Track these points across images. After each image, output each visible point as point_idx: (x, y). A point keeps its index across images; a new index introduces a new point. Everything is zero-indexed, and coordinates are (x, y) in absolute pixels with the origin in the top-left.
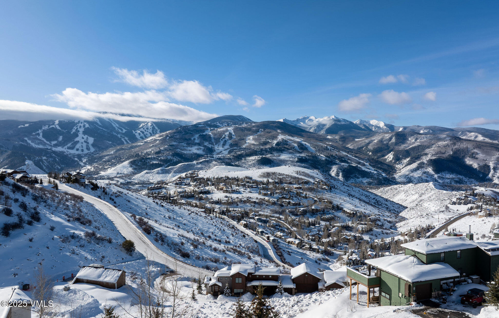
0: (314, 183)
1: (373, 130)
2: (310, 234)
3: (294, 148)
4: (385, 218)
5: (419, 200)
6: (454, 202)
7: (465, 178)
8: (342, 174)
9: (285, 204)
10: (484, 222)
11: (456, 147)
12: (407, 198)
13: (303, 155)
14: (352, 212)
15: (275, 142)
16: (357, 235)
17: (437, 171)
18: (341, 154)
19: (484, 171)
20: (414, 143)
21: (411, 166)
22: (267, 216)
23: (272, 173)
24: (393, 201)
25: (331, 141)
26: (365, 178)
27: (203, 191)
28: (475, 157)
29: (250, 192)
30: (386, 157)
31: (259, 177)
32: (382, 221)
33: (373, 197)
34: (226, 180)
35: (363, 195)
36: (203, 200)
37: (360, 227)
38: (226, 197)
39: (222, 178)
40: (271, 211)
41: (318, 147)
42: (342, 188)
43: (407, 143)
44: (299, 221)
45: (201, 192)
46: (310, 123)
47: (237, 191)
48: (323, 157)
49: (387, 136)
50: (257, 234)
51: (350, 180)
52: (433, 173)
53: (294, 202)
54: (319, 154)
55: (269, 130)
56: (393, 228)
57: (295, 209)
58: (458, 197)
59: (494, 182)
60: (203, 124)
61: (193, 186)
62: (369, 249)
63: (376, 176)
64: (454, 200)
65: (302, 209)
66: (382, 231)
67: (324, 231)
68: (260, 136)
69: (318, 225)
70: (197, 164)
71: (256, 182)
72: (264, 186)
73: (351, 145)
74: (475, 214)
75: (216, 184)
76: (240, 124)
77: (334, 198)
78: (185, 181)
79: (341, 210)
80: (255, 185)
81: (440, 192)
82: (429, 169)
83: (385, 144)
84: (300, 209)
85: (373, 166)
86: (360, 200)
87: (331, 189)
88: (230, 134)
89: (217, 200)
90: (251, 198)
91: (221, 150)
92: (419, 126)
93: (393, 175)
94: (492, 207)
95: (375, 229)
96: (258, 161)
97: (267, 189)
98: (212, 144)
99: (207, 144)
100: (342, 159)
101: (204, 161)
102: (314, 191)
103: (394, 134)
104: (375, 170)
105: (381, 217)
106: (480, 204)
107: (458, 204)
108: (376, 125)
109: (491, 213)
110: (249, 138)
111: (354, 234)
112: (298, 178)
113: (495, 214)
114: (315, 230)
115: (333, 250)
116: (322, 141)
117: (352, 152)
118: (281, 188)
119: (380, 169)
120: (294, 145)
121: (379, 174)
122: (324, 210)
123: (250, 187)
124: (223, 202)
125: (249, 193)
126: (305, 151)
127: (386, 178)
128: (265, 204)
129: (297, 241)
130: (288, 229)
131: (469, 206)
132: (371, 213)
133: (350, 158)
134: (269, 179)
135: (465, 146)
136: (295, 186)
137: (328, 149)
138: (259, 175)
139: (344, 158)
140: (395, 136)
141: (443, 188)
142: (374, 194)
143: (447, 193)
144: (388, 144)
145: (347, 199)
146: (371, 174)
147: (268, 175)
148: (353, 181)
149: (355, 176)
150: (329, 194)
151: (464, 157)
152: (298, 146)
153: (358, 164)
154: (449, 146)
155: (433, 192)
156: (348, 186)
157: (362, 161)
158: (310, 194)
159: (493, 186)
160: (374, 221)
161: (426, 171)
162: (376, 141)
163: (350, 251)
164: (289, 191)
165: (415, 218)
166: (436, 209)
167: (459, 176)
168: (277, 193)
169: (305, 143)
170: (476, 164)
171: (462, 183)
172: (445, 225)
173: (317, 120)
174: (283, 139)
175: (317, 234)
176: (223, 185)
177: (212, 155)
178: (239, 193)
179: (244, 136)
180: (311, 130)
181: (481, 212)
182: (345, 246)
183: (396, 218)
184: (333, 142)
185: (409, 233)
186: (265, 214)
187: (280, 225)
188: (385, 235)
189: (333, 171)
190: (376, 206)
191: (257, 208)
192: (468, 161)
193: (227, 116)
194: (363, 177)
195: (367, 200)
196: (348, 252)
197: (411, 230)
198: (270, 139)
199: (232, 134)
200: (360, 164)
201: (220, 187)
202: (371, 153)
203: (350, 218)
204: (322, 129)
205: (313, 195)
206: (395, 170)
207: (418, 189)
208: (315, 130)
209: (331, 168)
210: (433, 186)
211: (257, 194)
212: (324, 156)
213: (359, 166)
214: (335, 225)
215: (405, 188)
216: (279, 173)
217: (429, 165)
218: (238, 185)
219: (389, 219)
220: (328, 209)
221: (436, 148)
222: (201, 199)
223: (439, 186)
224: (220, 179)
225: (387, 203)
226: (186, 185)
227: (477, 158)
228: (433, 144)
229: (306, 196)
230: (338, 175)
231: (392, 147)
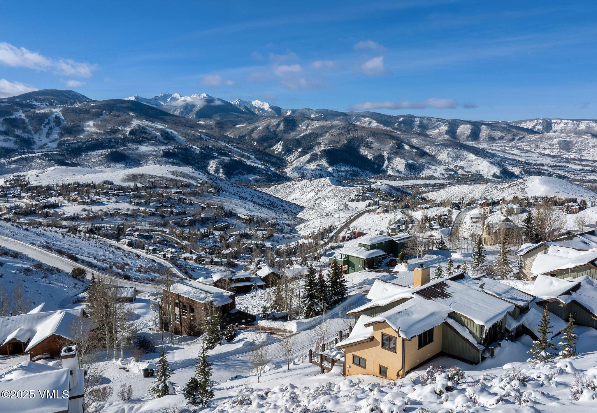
0: (197, 186)
1: (256, 113)
2: (206, 247)
3: (156, 137)
4: (284, 222)
5: (315, 198)
6: (352, 199)
7: (360, 171)
8: (223, 170)
9: (166, 214)
10: (382, 218)
11: (351, 135)
12: (302, 197)
13: (170, 147)
14: (248, 218)
15: (128, 129)
16: (259, 242)
17: (331, 163)
18: (219, 145)
19: (379, 162)
20: (305, 130)
21: (304, 157)
22: (147, 231)
23: (140, 175)
24: (289, 202)
25: (205, 127)
26: (252, 175)
27: (47, 204)
28: (369, 146)
29: (117, 202)
30: (274, 148)
31: (122, 181)
32: (281, 224)
33: (266, 198)
34: (78, 187)
35: (256, 196)
36: (50, 216)
37: (260, 234)
38: (84, 210)
39: (69, 185)
40: (149, 224)
41: (189, 136)
42: (231, 190)
43: (297, 131)
44: (189, 233)
45: (45, 207)
46: (174, 103)
47: (98, 202)
48: (196, 148)
49: (274, 122)
50: (147, 252)
51: (233, 178)
52: (327, 166)
53: (178, 211)
54: (190, 146)
55: (117, 113)
56: (293, 231)
57: (180, 220)
58: (356, 193)
59: (388, 173)
60: (7, 102)
61: (26, 198)
62: (276, 256)
63: (264, 172)
64: (353, 197)
65: (189, 218)
66: (283, 236)
67: (221, 242)
68: (105, 120)
69: (212, 236)
70: (9, 163)
71: (120, 188)
72: (135, 193)
73: (231, 133)
74: (374, 211)
75: (65, 193)
76: (71, 104)
77: (224, 202)
78: (11, 192)
79: (235, 216)
80: (122, 193)
81: (337, 188)
82: (323, 161)
83: (272, 132)
84: (187, 219)
85: (260, 159)
86: (254, 203)
87: (219, 192)
88: (57, 118)
89: (72, 215)
90: (119, 209)
91: (45, 142)
92: (309, 109)
93: (284, 169)
94: (388, 202)
95: (275, 234)
96: (107, 156)
97: (139, 197)
98: (29, 132)
99: (20, 133)
100: (222, 152)
101: (21, 158)
102: (199, 195)
103: (282, 119)
104: (262, 164)
105: (279, 221)
106: (377, 199)
107: (357, 201)
108: (259, 107)
109: (388, 209)
110: (88, 123)
111: (255, 242)
112: (176, 180)
113: (391, 210)
114: (210, 242)
115: (236, 261)
116: (192, 127)
117: (233, 142)
118: (158, 194)
119: (268, 162)
120: (155, 134)
121: (267, 169)
122: (215, 218)
123: (116, 195)
124: (82, 217)
125: (115, 203)
126: (171, 142)
127: (276, 173)
128: (140, 215)
129: (195, 257)
130: (178, 243)
131: (367, 202)
132: (268, 216)
133: (231, 150)
134: (137, 183)
135: (359, 135)
136: (173, 191)
137: (203, 139)
138: (121, 178)
139: (223, 150)
140: (284, 122)
141: (339, 184)
142: (268, 194)
143: (344, 189)
144: (275, 131)
145: (239, 202)
146: (258, 170)
147: (134, 178)
148: (238, 179)
149: (239, 172)
150: (217, 198)
151: (358, 146)
152: (162, 135)
153: (242, 157)
154: (343, 134)
155: (330, 189)
156: (238, 187)
157: (246, 154)
158: (195, 200)
159: (388, 178)
160: (274, 225)
161: (320, 163)
162: (261, 128)
163: (256, 260)
164: (169, 198)
165: (315, 219)
166: (335, 207)
167: (354, 168)
168: (153, 201)
169: (171, 131)
170: (371, 154)
171: (357, 176)
172: (346, 224)
173: (183, 99)
174: (139, 126)
175: (214, 246)
176: (75, 195)
177: (31, 149)
178: (102, 203)
179: (80, 121)
180: (177, 113)
181: (378, 208)
182: (248, 256)
183: (294, 221)
184: (208, 129)
185: (313, 235)
186: (144, 228)
187: (167, 240)
188: (287, 239)
189: (212, 167)
190: (271, 208)
191: (131, 222)
192: (363, 151)
193: (48, 90)
194: (249, 173)
195: (260, 202)
196: (254, 262)
197: (314, 232)
198: (121, 125)
199: (60, 119)
200: (244, 158)
201: (72, 198)
202: (255, 143)
203: (246, 225)
204: (191, 111)
205: (198, 201)
206: (286, 163)
207: (314, 186)
208: (182, 113)
209: (208, 164)
210: (330, 182)
211: (127, 204)
212: (198, 148)
213: (243, 159)
214: (232, 233)
215: (300, 185)
216: (150, 175)
217: (322, 156)
218: (98, 194)
219: (287, 222)
220: (220, 216)
221: (329, 137)
222: (47, 215)
223: (335, 182)
224: (66, 186)
225: (282, 204)
226: (14, 197)
227: (371, 148)
228: (326, 132)
229: (191, 203)
230: (217, 171)
231: (280, 135)
